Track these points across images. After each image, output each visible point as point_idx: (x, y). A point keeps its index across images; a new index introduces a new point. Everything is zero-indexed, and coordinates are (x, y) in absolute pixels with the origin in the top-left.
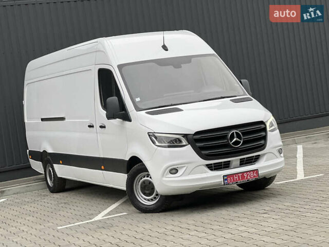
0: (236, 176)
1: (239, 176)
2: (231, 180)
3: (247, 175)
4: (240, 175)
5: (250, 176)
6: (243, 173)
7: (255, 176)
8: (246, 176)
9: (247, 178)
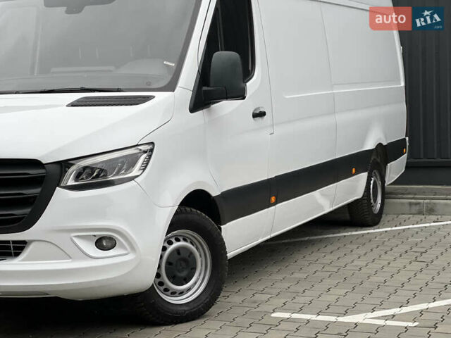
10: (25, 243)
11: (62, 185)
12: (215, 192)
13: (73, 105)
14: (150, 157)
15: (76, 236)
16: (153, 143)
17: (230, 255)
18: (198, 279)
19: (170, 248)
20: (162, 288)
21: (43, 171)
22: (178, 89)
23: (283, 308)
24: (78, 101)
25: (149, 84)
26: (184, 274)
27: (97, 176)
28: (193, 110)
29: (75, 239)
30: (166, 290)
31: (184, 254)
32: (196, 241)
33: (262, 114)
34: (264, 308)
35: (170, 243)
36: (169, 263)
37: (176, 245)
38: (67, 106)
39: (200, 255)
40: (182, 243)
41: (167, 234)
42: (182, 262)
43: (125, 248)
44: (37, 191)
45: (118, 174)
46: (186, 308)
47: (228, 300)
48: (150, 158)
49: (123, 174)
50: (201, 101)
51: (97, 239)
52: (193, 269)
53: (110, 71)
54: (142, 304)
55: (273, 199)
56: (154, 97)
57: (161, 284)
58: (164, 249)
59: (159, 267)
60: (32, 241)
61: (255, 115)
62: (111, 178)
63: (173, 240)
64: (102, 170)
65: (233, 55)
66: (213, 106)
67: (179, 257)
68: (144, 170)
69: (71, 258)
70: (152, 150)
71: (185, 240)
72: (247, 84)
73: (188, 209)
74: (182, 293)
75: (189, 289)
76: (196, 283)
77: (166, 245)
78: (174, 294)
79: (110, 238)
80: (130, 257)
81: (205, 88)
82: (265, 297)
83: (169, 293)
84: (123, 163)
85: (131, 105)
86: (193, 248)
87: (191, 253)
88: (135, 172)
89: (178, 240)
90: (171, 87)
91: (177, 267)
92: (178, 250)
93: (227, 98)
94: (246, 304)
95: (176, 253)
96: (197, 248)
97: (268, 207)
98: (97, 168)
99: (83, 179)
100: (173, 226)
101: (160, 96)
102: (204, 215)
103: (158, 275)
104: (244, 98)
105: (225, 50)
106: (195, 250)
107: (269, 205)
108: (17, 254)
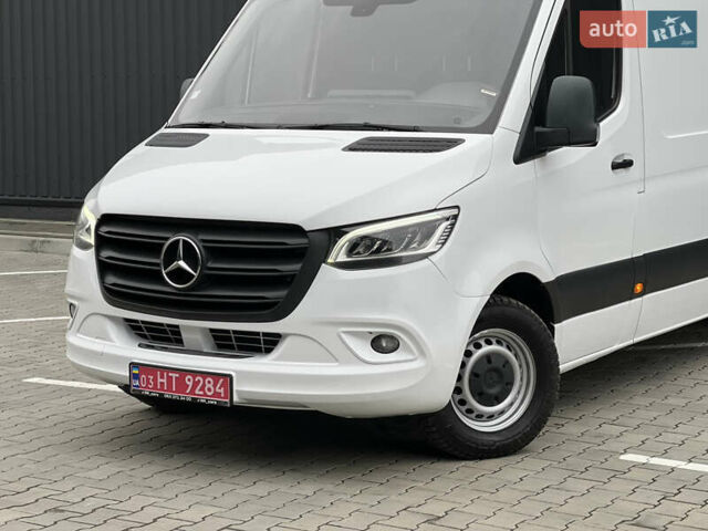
0: (162, 377)
1: (170, 378)
2: (148, 383)
3: (196, 384)
4: (174, 375)
5: (202, 389)
6: (183, 372)
7: (218, 395)
8: (190, 384)
9: (192, 392)
10: (278, 336)
11: (330, 260)
12: (546, 276)
13: (352, 148)
14: (453, 225)
15: (344, 332)
16: (457, 207)
17: (564, 367)
18: (515, 399)
19: (478, 354)
20: (464, 408)
21: (305, 241)
22: (498, 130)
23: (640, 448)
24: (358, 143)
25: (458, 121)
26: (494, 391)
27: (378, 251)
28: (518, 160)
29: (343, 336)
30: (470, 411)
31: (496, 363)
32: (515, 345)
33: (627, 164)
34: (613, 445)
35: (478, 346)
36: (474, 374)
37: (486, 349)
38: (344, 150)
39: (520, 366)
40: (495, 347)
41: (473, 333)
42: (494, 374)
43: (411, 352)
44: (296, 267)
45: (406, 248)
46: (496, 438)
47: (562, 430)
48: (452, 229)
49: (415, 249)
50: (532, 146)
51: (373, 336)
52: (510, 384)
53: (408, 98)
54: (434, 429)
55: (639, 287)
56: (463, 141)
57: (462, 402)
58: (468, 354)
59: (460, 378)
60: (287, 335)
61: (615, 166)
62: (397, 254)
63: (482, 342)
64: (385, 242)
65: (582, 82)
66: (549, 154)
67: (490, 366)
68: (443, 244)
69: (337, 360)
70: (456, 217)
71: (499, 343)
72: (601, 124)
73: (505, 299)
74: (491, 417)
75: (502, 412)
76: (512, 404)
77: (472, 348)
78: (480, 417)
79: (392, 338)
80: (418, 364)
81: (537, 129)
82: (616, 430)
83: (473, 416)
84: (414, 234)
85: (431, 151)
86: (510, 355)
87: (507, 362)
88: (430, 246)
89: (489, 342)
90: (488, 127)
91: (485, 380)
92: (488, 357)
93: (569, 144)
94: (586, 438)
95: (485, 361)
96: (516, 355)
97: (631, 299)
98: (378, 240)
99: (358, 253)
100: (481, 324)
101: (472, 140)
102: (527, 308)
103: (458, 390)
104: (595, 144)
105: (575, 75)
106: (514, 358)
107: (632, 296)
108: (268, 351)
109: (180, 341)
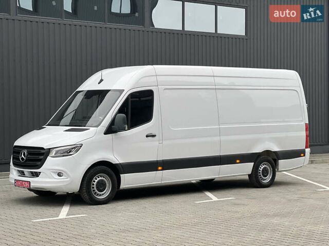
7: (28, 186)
8: (23, 184)
10: (40, 173)
11: (50, 156)
12: (115, 162)
13: (66, 131)
16: (82, 144)
21: (44, 151)
22: (100, 127)
24: (68, 129)
28: (105, 134)
33: (154, 136)
38: (63, 131)
40: (100, 178)
44: (42, 157)
48: (79, 149)
50: (110, 130)
51: (58, 173)
52: (105, 187)
55: (160, 168)
56: (89, 129)
61: (147, 136)
68: (77, 152)
70: (81, 147)
74: (100, 195)
75: (103, 194)
79: (62, 173)
80: (68, 179)
86: (106, 180)
88: (73, 153)
90: (97, 126)
99: (58, 154)
101: (92, 129)
107: (157, 170)
108: (38, 176)
109: (24, 175)
